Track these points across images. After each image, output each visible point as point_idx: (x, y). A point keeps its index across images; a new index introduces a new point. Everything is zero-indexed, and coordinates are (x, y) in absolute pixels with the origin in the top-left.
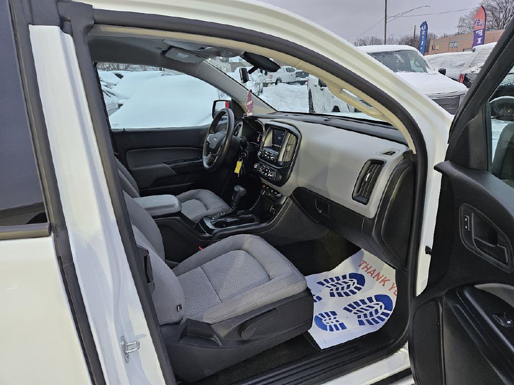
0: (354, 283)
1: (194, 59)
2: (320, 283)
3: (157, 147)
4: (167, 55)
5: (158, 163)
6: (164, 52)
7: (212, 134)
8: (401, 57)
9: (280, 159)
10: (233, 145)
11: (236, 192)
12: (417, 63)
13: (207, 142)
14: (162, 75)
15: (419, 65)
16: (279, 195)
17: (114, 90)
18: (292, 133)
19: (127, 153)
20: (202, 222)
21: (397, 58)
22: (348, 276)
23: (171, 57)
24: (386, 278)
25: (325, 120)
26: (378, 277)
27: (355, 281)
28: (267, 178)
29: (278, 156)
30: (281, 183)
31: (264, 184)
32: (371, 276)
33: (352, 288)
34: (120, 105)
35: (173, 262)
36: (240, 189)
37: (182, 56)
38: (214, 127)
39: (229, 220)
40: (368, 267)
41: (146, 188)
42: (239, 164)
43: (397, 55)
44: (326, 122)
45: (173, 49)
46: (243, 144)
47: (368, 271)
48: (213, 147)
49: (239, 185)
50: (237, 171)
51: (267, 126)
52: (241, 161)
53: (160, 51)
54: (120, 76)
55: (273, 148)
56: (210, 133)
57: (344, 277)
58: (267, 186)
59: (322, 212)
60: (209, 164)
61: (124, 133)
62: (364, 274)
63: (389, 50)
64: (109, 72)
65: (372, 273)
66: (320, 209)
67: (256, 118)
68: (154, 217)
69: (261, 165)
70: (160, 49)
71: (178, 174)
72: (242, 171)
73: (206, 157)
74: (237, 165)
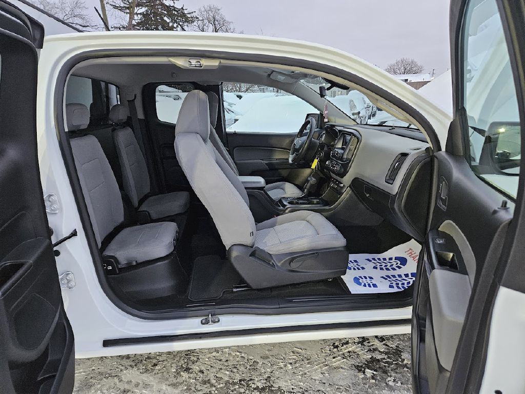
0: (397, 264)
1: (290, 80)
2: (368, 260)
3: (259, 146)
4: (271, 77)
6: (269, 75)
7: (299, 138)
9: (345, 156)
10: (311, 145)
11: (309, 181)
13: (295, 144)
16: (342, 185)
17: (233, 108)
18: (355, 136)
19: (236, 149)
20: (280, 201)
22: (394, 259)
23: (273, 78)
27: (399, 262)
28: (334, 172)
29: (343, 154)
30: (342, 175)
31: (333, 177)
32: (413, 259)
33: (394, 266)
34: (236, 120)
36: (312, 178)
37: (281, 78)
38: (301, 133)
41: (244, 171)
42: (316, 162)
45: (274, 72)
46: (322, 146)
47: (412, 256)
48: (297, 147)
50: (313, 166)
51: (340, 131)
52: (317, 159)
53: (266, 74)
54: (240, 97)
55: (342, 149)
56: (297, 137)
57: (391, 259)
58: (335, 179)
60: (292, 161)
62: (408, 258)
64: (231, 93)
65: (414, 257)
66: (367, 194)
67: (334, 126)
68: (246, 188)
69: (331, 162)
70: (267, 72)
71: (270, 169)
72: (317, 167)
73: (292, 156)
74: (314, 162)
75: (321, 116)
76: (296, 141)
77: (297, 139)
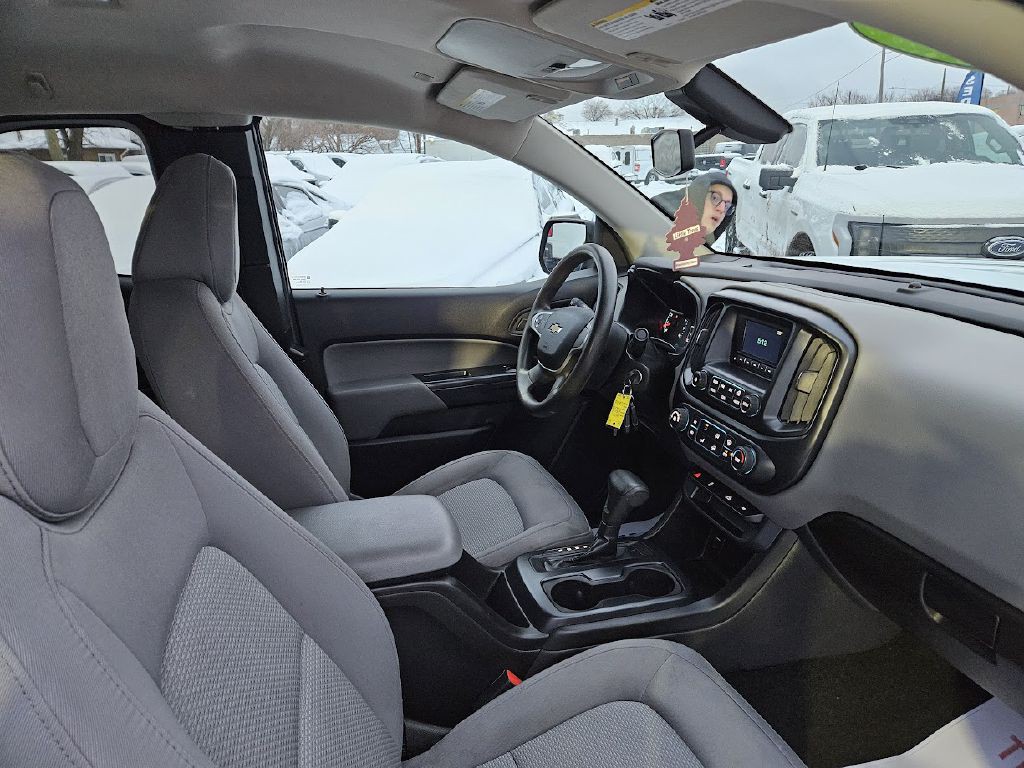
1: (517, 108)
4: (442, 98)
5: (402, 377)
6: (436, 90)
7: (546, 309)
8: (958, 127)
11: (619, 494)
12: (993, 142)
13: (530, 330)
14: (422, 162)
15: (998, 148)
16: (754, 517)
18: (816, 332)
19: (325, 351)
20: (512, 572)
21: (948, 130)
23: (453, 104)
25: (900, 290)
29: (764, 401)
30: (772, 487)
31: (698, 469)
34: (333, 222)
35: (426, 728)
36: (627, 482)
38: (553, 296)
39: (594, 576)
41: (366, 440)
42: (622, 404)
43: (949, 125)
44: (903, 298)
49: (624, 468)
50: (616, 418)
51: (715, 302)
52: (627, 392)
53: (423, 87)
54: (340, 163)
56: (539, 306)
58: (709, 477)
59: (942, 621)
61: (322, 301)
63: (928, 114)
64: (322, 155)
66: (934, 610)
67: (679, 274)
69: (693, 416)
70: (426, 77)
71: (450, 407)
72: (628, 421)
73: (526, 372)
74: (615, 404)
75: (604, 231)
76: (536, 320)
77: (540, 312)
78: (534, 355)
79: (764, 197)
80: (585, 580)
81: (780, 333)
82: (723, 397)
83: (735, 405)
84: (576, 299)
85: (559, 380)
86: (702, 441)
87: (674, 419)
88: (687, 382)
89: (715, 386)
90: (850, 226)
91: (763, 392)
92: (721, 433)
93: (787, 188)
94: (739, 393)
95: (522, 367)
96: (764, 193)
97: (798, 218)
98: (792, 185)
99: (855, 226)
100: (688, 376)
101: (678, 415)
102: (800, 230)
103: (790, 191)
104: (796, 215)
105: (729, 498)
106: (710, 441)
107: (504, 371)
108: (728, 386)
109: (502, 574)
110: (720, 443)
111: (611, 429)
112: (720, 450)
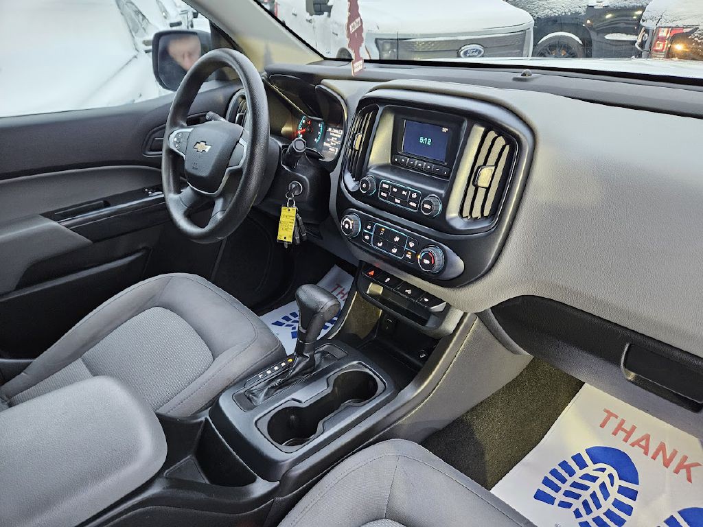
7: (182, 127)
11: (312, 312)
22: (587, 458)
24: (685, 458)
25: (515, 79)
26: (664, 456)
27: (611, 470)
29: (445, 201)
31: (372, 268)
32: (646, 453)
36: (316, 298)
39: (302, 396)
40: (627, 427)
42: (289, 216)
47: (632, 439)
57: (580, 461)
62: (625, 448)
65: (643, 443)
71: (95, 241)
72: (297, 233)
73: (177, 196)
74: (282, 219)
76: (174, 138)
77: (178, 131)
78: (182, 177)
79: (310, 21)
80: (297, 404)
81: (445, 130)
82: (397, 201)
83: (412, 208)
84: (211, 113)
85: (219, 204)
86: (380, 245)
87: (347, 226)
88: (350, 187)
89: (384, 190)
90: (377, 41)
91: (442, 192)
92: (400, 236)
93: (326, 13)
94: (414, 196)
95: (170, 191)
96: (310, 18)
97: (338, 38)
98: (329, 12)
99: (380, 42)
100: (350, 182)
101: (351, 222)
102: (342, 47)
103: (329, 16)
104: (337, 35)
105: (409, 292)
106: (389, 245)
107: (147, 196)
108: (400, 190)
109: (206, 419)
110: (400, 246)
111: (282, 243)
112: (401, 252)
